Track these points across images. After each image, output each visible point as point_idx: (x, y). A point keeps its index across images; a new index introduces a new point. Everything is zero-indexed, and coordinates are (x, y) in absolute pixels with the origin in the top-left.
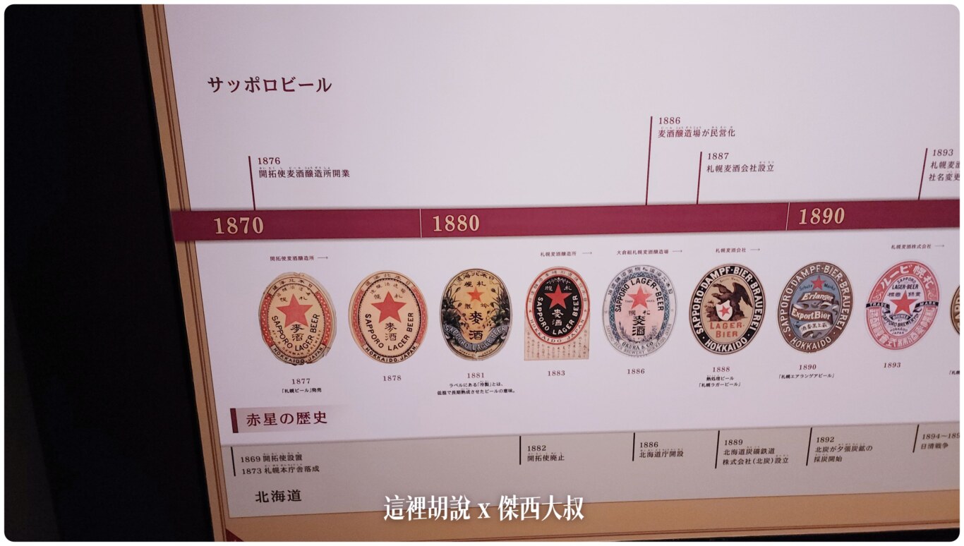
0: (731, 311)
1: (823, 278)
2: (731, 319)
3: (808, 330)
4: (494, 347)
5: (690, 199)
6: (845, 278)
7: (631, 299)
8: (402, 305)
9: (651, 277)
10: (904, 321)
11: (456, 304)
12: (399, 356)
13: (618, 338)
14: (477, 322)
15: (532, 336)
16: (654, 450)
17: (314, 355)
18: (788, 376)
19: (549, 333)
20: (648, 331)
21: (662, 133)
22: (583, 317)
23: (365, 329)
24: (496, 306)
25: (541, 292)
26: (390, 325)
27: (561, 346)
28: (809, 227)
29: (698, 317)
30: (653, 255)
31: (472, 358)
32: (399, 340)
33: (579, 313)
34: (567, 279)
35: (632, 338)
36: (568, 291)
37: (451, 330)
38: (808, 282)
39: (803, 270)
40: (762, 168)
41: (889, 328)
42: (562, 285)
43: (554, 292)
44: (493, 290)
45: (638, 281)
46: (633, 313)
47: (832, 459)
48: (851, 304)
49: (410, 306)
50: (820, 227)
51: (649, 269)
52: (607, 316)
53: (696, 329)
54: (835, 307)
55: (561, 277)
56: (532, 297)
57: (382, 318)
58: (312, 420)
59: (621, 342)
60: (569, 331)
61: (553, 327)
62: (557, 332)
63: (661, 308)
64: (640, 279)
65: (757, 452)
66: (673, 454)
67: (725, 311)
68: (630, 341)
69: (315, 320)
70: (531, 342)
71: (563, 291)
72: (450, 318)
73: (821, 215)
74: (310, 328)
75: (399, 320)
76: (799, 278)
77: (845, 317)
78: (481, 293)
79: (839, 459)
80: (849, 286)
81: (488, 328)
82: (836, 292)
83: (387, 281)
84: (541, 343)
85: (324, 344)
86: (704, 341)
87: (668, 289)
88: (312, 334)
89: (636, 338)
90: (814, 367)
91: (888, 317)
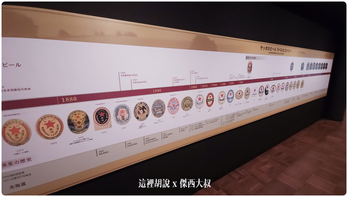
0: (142, 111)
1: (159, 103)
2: (143, 113)
3: (158, 113)
4: (85, 129)
5: (130, 89)
6: (163, 102)
7: (120, 112)
8: (54, 123)
9: (124, 107)
10: (174, 109)
11: (72, 120)
12: (55, 137)
13: (119, 121)
14: (79, 124)
15: (96, 125)
16: (130, 144)
17: (24, 142)
18: (156, 123)
19: (101, 123)
20: (125, 119)
21: (122, 76)
22: (109, 118)
23: (42, 132)
24: (85, 119)
25: (97, 114)
26: (51, 129)
27: (104, 126)
28: (155, 93)
29: (136, 114)
30: (124, 102)
31: (79, 133)
32: (54, 132)
33: (108, 117)
34: (104, 110)
35: (122, 121)
36: (104, 113)
37: (72, 127)
38: (156, 104)
39: (155, 101)
40: (144, 82)
41: (172, 110)
42: (103, 111)
43: (100, 113)
44: (83, 115)
45: (121, 108)
46: (121, 115)
47: (166, 137)
48: (165, 107)
49: (57, 123)
50: (157, 93)
51: (123, 105)
52: (115, 117)
53: (136, 116)
54: (162, 108)
55: (102, 109)
56: (95, 115)
57: (48, 127)
58: (26, 161)
59: (119, 122)
60: (106, 122)
61: (101, 122)
62: (103, 123)
63: (127, 113)
64: (122, 107)
65: (152, 139)
66: (135, 144)
67: (141, 112)
68: (121, 121)
69: (23, 132)
70: (96, 126)
71: (103, 113)
72: (71, 124)
73: (157, 90)
74: (21, 134)
75: (54, 127)
76: (155, 103)
77: (164, 110)
78: (80, 116)
79: (167, 137)
80: (164, 104)
81: (83, 125)
82: (162, 105)
83: (48, 117)
84: (99, 126)
85: (27, 138)
86: (138, 119)
87: (128, 109)
88: (22, 136)
89: (123, 121)
90: (160, 120)
91: (172, 109)
